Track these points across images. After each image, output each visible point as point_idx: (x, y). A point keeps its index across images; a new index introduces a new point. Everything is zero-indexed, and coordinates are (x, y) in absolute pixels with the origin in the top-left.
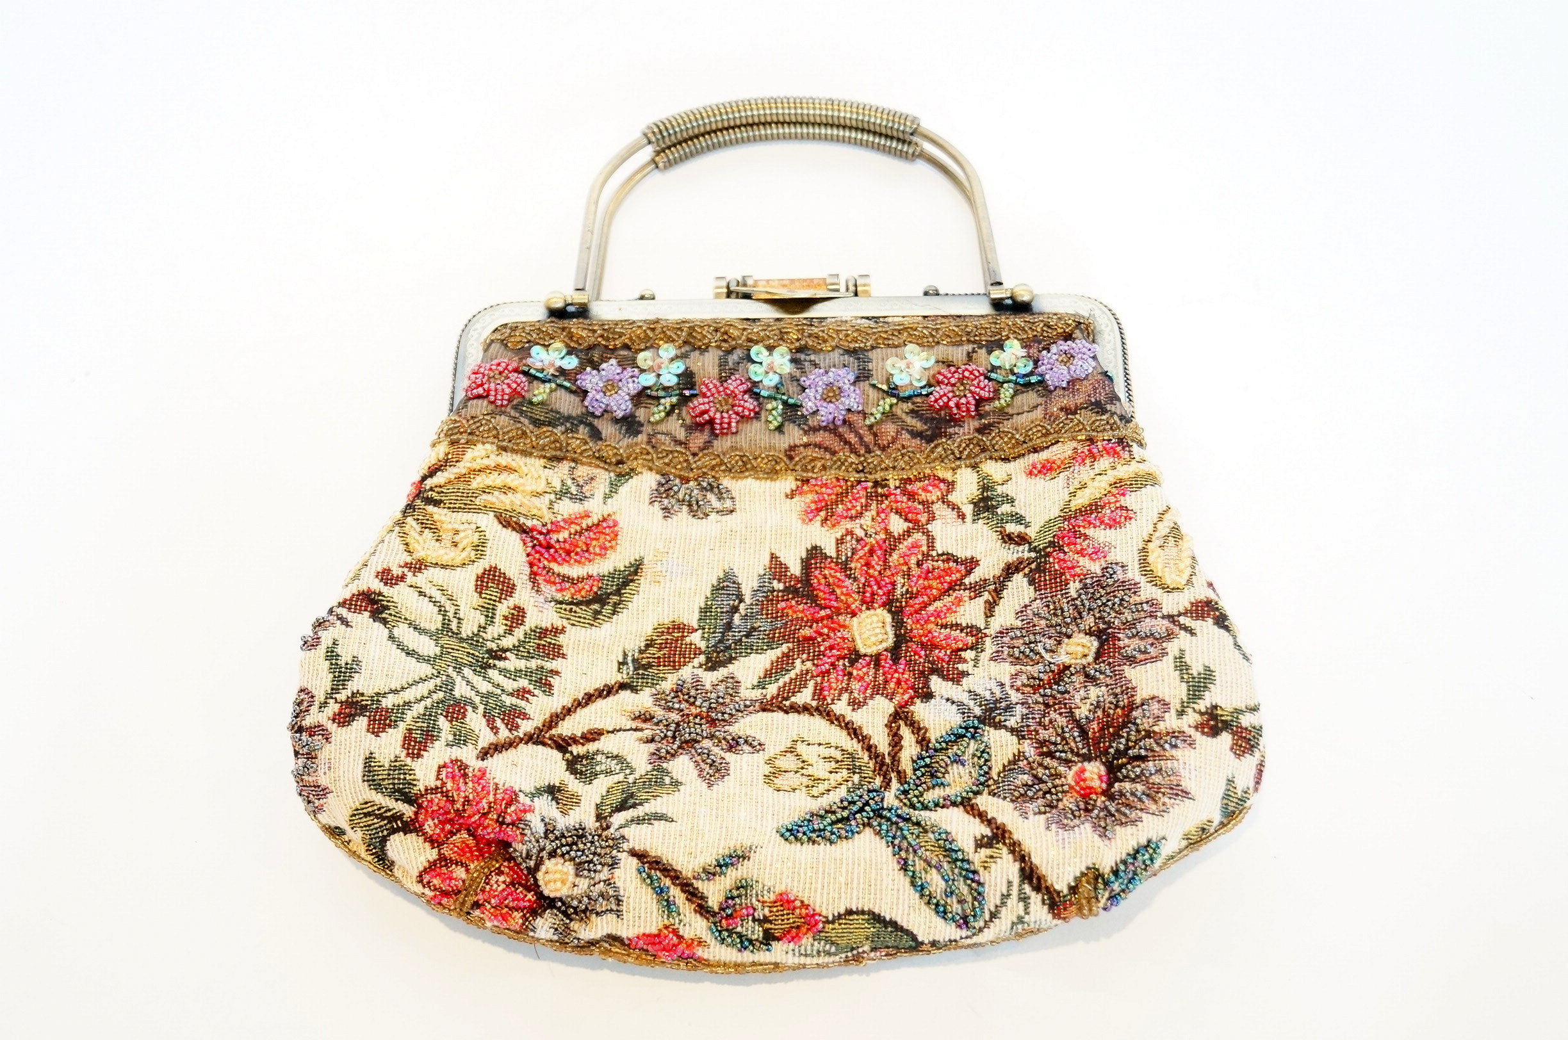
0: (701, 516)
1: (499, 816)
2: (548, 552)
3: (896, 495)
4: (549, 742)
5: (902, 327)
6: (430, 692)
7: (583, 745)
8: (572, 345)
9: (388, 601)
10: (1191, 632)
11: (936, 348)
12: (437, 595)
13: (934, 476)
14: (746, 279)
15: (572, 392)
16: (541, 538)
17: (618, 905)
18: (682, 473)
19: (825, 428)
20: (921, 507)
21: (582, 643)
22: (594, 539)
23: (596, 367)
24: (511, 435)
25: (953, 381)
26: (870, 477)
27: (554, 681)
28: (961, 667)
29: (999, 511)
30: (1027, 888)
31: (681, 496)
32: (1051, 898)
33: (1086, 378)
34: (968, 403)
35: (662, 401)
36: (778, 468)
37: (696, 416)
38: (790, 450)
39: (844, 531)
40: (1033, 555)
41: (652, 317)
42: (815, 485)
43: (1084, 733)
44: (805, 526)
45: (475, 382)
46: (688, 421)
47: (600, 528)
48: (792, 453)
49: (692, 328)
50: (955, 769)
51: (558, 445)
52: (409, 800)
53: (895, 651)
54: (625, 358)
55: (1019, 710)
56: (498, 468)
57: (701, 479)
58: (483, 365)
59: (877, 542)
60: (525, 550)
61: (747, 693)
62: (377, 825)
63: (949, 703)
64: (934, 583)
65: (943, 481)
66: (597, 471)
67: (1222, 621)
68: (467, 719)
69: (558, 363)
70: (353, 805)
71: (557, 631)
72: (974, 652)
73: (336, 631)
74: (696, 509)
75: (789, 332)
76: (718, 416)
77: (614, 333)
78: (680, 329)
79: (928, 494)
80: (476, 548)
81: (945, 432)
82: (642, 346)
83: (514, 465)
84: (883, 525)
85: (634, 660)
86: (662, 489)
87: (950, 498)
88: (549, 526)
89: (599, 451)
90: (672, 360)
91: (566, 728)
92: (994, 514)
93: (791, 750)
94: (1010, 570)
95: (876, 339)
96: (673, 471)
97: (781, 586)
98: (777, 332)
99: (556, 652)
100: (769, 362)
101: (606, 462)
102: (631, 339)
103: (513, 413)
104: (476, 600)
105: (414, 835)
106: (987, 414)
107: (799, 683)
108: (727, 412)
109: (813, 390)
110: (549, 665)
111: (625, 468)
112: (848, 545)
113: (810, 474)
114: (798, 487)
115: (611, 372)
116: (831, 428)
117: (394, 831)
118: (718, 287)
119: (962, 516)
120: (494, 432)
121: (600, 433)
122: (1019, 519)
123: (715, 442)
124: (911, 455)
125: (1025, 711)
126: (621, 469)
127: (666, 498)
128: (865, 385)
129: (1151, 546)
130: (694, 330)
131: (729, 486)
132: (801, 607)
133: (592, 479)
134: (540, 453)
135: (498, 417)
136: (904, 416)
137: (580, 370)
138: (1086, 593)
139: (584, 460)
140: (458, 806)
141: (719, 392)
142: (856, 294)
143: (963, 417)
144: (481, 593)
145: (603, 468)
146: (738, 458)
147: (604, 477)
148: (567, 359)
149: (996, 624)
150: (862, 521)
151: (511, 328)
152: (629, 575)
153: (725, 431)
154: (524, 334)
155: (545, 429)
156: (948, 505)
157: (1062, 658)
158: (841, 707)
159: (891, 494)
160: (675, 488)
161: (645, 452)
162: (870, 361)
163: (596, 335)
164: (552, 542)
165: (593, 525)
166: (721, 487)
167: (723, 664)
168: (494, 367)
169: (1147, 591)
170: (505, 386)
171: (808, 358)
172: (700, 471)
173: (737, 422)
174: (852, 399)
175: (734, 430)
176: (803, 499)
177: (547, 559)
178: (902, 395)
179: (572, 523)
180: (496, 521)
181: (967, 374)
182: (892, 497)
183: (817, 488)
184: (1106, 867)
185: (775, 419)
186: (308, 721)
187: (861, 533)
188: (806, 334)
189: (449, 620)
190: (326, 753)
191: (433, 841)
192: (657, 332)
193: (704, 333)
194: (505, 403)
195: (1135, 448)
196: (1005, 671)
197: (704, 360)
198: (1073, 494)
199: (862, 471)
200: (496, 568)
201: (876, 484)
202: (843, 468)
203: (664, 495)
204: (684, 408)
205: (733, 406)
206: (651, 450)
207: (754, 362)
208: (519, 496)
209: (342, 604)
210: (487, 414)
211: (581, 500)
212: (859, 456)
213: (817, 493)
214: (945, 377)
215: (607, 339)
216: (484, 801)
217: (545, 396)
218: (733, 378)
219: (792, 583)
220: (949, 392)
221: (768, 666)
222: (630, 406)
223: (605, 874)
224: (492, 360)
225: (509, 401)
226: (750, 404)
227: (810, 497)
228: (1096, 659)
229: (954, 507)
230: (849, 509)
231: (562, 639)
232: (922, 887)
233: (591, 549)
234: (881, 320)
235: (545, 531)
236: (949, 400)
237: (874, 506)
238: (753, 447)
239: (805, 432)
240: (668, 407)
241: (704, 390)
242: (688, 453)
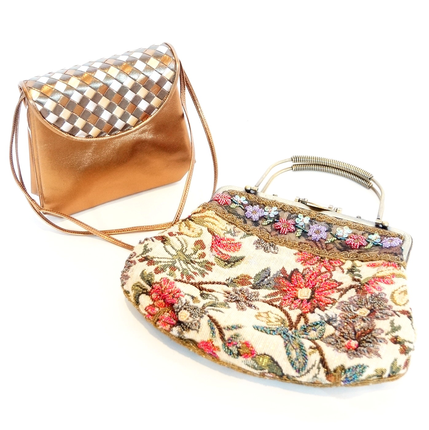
0: (267, 252)
1: (173, 295)
2: (219, 243)
4: (198, 287)
5: (346, 222)
6: (168, 262)
7: (207, 291)
8: (248, 199)
9: (168, 239)
10: (399, 316)
11: (354, 229)
12: (183, 242)
13: (340, 260)
14: (305, 199)
15: (243, 209)
16: (218, 239)
17: (199, 328)
18: (266, 239)
19: (312, 241)
20: (332, 267)
21: (218, 270)
22: (233, 246)
23: (252, 206)
24: (221, 212)
25: (355, 238)
26: (320, 256)
27: (206, 275)
28: (326, 307)
29: (355, 273)
30: (321, 365)
31: (263, 245)
32: (327, 371)
33: (395, 247)
34: (357, 245)
35: (268, 220)
36: (295, 246)
37: (276, 227)
38: (300, 243)
39: (307, 267)
40: (360, 285)
41: (274, 200)
43: (355, 334)
44: (296, 263)
45: (216, 197)
46: (273, 227)
49: (284, 205)
50: (313, 332)
51: (233, 220)
52: (150, 284)
53: (308, 300)
55: (338, 322)
56: (213, 218)
57: (271, 243)
58: (221, 194)
59: (316, 272)
60: (212, 240)
61: (260, 297)
62: (139, 290)
63: (318, 315)
64: (328, 286)
65: (342, 262)
66: (241, 231)
67: (410, 317)
68: (175, 272)
69: (242, 201)
70: (134, 282)
71: (212, 264)
72: (331, 305)
73: (150, 242)
74: (266, 250)
75: (312, 214)
76: (282, 228)
77: (261, 200)
78: (281, 205)
79: (336, 264)
80: (199, 234)
81: (347, 250)
82: (268, 205)
83: (218, 219)
84: (319, 269)
85: (231, 280)
86: (258, 241)
87: (342, 266)
88: (222, 238)
89: (244, 226)
90: (275, 211)
91: (204, 286)
92: (353, 273)
93: (267, 313)
94: (351, 287)
95: (337, 223)
96: (263, 238)
97: (283, 276)
98: (309, 213)
99: (210, 269)
100: (303, 219)
101: (245, 229)
103: (224, 208)
104: (193, 246)
105: (148, 296)
106: (362, 249)
107: (278, 300)
108: (286, 228)
109: (313, 229)
110: (206, 271)
112: (307, 271)
113: (303, 250)
114: (298, 253)
115: (256, 208)
116: (314, 241)
117: (143, 293)
118: (296, 199)
119: (343, 272)
120: (216, 209)
121: (247, 222)
122: (360, 276)
123: (279, 235)
124: (335, 253)
125: (340, 323)
126: (249, 233)
128: (329, 233)
129: (396, 292)
131: (278, 247)
132: (286, 282)
133: (239, 232)
134: (227, 220)
135: (219, 207)
136: (337, 244)
137: (248, 205)
138: (371, 298)
139: (239, 226)
140: (163, 289)
141: (285, 222)
142: (336, 212)
143: (355, 248)
144: (195, 245)
145: (244, 231)
146: (284, 240)
147: (243, 233)
148: (246, 201)
149: (341, 300)
150: (313, 266)
151: (233, 191)
152: (239, 259)
153: (283, 233)
154: (236, 193)
155: (231, 214)
156: (340, 268)
157: (358, 313)
158: (286, 309)
160: (262, 243)
161: (257, 231)
162: (333, 227)
163: (256, 199)
164: (221, 242)
165: (235, 243)
166: (276, 246)
167: (257, 289)
168: (223, 196)
169: (390, 303)
170: (224, 200)
171: (315, 222)
172: (271, 241)
174: (324, 235)
175: (286, 233)
176: (298, 256)
177: (217, 245)
178: (339, 238)
179: (229, 240)
180: (207, 230)
181: (360, 238)
182: (325, 262)
183: (304, 254)
184: (346, 367)
185: (299, 234)
186: (132, 259)
187: (312, 269)
188: (317, 216)
189: (183, 249)
190: (133, 267)
191: (153, 300)
192: (274, 203)
193: (287, 207)
195: (402, 268)
196: (339, 312)
197: (284, 214)
198: (378, 273)
199: (319, 254)
200: (202, 241)
201: (322, 258)
202: (314, 251)
203: (258, 243)
204: (274, 224)
205: (288, 227)
206: (259, 231)
207: (298, 218)
208: (216, 227)
209: (154, 237)
210: (216, 205)
211: (234, 236)
212: (320, 250)
213: (303, 256)
214: (353, 237)
215: (259, 201)
216: (171, 289)
217: (235, 207)
218: (291, 220)
219: (286, 276)
220: (353, 241)
221: (270, 293)
222: (258, 219)
223: (198, 319)
224: (224, 194)
225: (224, 204)
226: (293, 228)
227: (300, 256)
228: (367, 316)
229: (342, 269)
230: (311, 262)
231: (213, 267)
232: (289, 354)
233: (231, 248)
234: (341, 219)
235: (220, 238)
236: (352, 243)
237: (318, 263)
238: (290, 239)
239: (306, 240)
240: (269, 222)
241: (281, 220)
242: (270, 235)
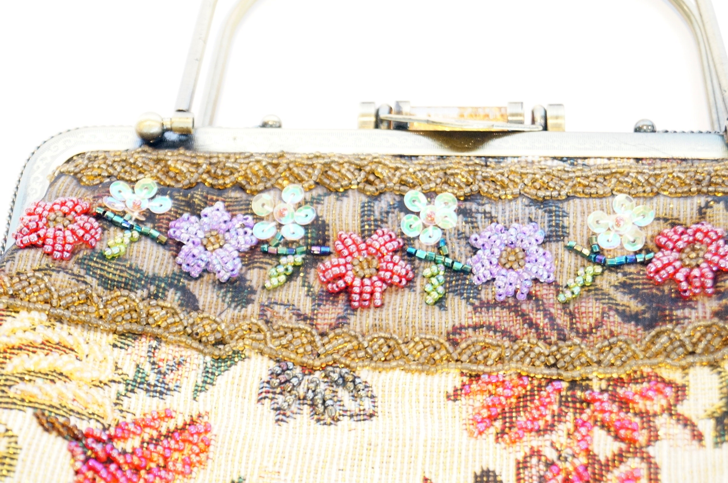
0: (329, 420)
2: (107, 468)
3: (602, 402)
5: (608, 172)
8: (168, 182)
11: (655, 200)
13: (657, 376)
14: (401, 105)
15: (161, 244)
16: (98, 447)
18: (305, 360)
19: (503, 304)
20: (637, 420)
22: (175, 450)
23: (196, 211)
24: (69, 299)
25: (680, 244)
26: (565, 374)
31: (301, 391)
34: (702, 275)
35: (283, 260)
36: (437, 357)
37: (328, 282)
38: (454, 333)
39: (527, 451)
41: (277, 150)
42: (488, 383)
44: (473, 441)
45: (27, 226)
46: (317, 288)
47: (186, 435)
48: (457, 337)
49: (327, 165)
51: (135, 315)
54: (237, 201)
56: (46, 346)
57: (330, 369)
58: (42, 204)
59: (576, 469)
60: (73, 465)
65: (669, 384)
66: (186, 353)
69: (146, 205)
75: (457, 174)
76: (357, 282)
77: (224, 168)
78: (312, 166)
79: (648, 403)
81: (671, 315)
82: (261, 187)
83: (69, 341)
84: (583, 445)
86: (276, 382)
87: (681, 409)
88: (112, 431)
89: (192, 325)
90: (299, 205)
95: (574, 186)
96: (293, 356)
98: (441, 173)
100: (428, 212)
101: (200, 341)
102: (246, 177)
103: (76, 269)
108: (370, 278)
109: (488, 252)
111: (225, 350)
112: (534, 471)
113: (482, 367)
114: (464, 385)
115: (216, 219)
116: (511, 304)
118: (363, 115)
119: (699, 437)
120: (47, 295)
121: (196, 300)
123: (353, 319)
124: (624, 346)
127: (281, 393)
128: (557, 247)
130: (331, 168)
131: (368, 380)
133: (179, 364)
134: (108, 327)
135: (54, 274)
136: (612, 291)
137: (176, 214)
139: (171, 337)
141: (359, 251)
142: (545, 128)
143: (695, 295)
145: (197, 349)
146: (382, 341)
147: (196, 361)
148: (160, 199)
150: (553, 437)
151: (89, 159)
153: (367, 303)
154: (104, 166)
155: (118, 293)
156: (678, 420)
159: (594, 400)
160: (295, 381)
161: (255, 329)
162: (566, 215)
163: (201, 170)
164: (114, 454)
165: (177, 429)
166: (357, 381)
168: (57, 207)
170: (68, 233)
171: (481, 209)
172: (329, 358)
173: (383, 292)
174: (541, 265)
175: (378, 302)
176: (471, 402)
178: (609, 262)
179: (146, 426)
180: (35, 421)
181: (699, 236)
182: (597, 404)
183: (490, 387)
185: (435, 289)
187: (552, 455)
188: (479, 177)
192: (281, 168)
193: (343, 171)
194: (66, 255)
197: (341, 207)
199: (554, 365)
201: (573, 384)
202: (528, 360)
203: (278, 390)
204: (313, 271)
205: (378, 270)
206: (264, 327)
207: (408, 212)
208: (71, 385)
210: (39, 270)
211: (161, 393)
212: (550, 344)
213: (491, 394)
214: (670, 240)
215: (215, 177)
217: (123, 249)
218: (379, 232)
220: (676, 260)
222: (240, 266)
224: (57, 197)
225: (73, 253)
226: (402, 267)
227: (480, 400)
229: (686, 422)
230: (534, 419)
233: (170, 464)
234: (580, 161)
235: (105, 437)
236: (676, 271)
237: (570, 416)
238: (404, 326)
239: (475, 308)
240: (291, 269)
241: (340, 247)
242: (314, 332)
